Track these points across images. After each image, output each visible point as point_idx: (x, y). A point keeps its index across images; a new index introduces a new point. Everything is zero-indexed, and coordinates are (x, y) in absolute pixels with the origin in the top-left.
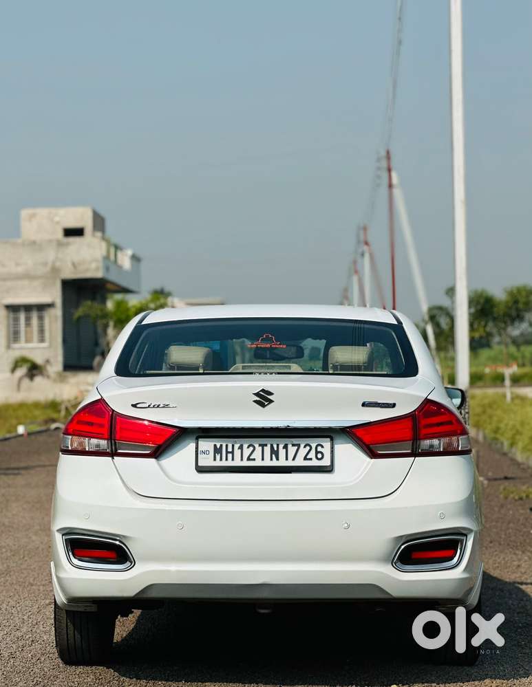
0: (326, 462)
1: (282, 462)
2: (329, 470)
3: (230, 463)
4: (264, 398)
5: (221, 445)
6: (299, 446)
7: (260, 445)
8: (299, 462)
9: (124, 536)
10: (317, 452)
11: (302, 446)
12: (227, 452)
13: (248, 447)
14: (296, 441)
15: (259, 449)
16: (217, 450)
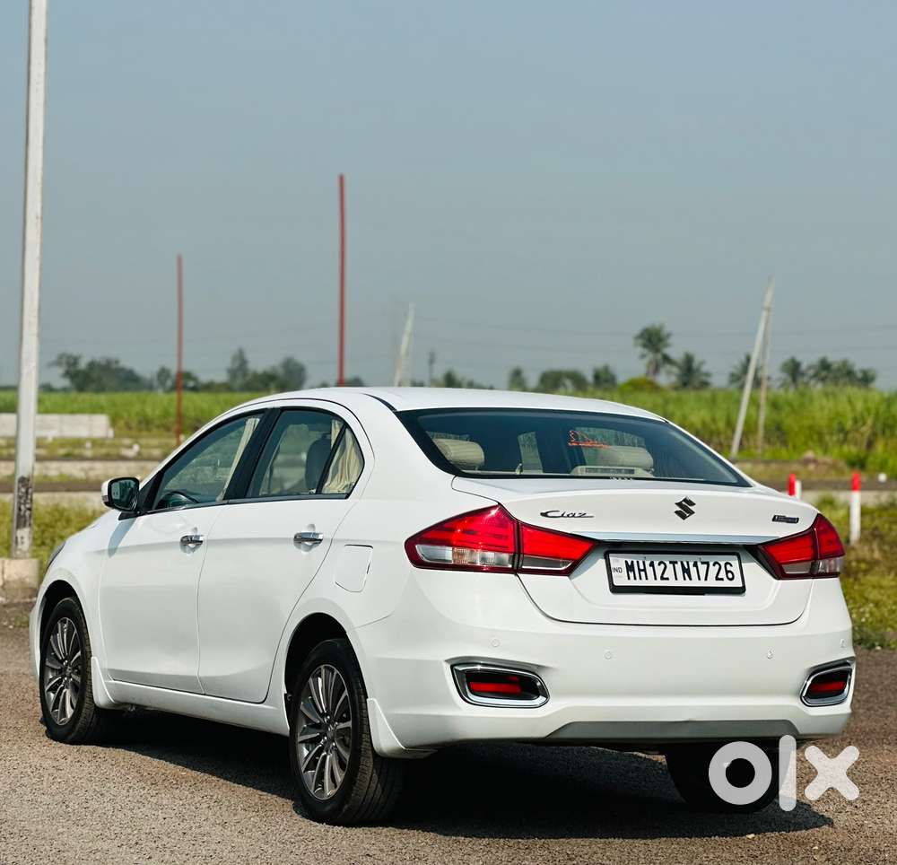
0: (737, 583)
1: (695, 583)
2: (740, 591)
3: (643, 583)
4: (685, 509)
5: (632, 562)
6: (708, 563)
7: (671, 562)
8: (712, 583)
9: (539, 666)
10: (727, 572)
11: (711, 564)
12: (640, 570)
13: (659, 564)
14: (705, 558)
15: (670, 567)
16: (630, 568)
